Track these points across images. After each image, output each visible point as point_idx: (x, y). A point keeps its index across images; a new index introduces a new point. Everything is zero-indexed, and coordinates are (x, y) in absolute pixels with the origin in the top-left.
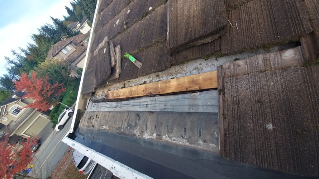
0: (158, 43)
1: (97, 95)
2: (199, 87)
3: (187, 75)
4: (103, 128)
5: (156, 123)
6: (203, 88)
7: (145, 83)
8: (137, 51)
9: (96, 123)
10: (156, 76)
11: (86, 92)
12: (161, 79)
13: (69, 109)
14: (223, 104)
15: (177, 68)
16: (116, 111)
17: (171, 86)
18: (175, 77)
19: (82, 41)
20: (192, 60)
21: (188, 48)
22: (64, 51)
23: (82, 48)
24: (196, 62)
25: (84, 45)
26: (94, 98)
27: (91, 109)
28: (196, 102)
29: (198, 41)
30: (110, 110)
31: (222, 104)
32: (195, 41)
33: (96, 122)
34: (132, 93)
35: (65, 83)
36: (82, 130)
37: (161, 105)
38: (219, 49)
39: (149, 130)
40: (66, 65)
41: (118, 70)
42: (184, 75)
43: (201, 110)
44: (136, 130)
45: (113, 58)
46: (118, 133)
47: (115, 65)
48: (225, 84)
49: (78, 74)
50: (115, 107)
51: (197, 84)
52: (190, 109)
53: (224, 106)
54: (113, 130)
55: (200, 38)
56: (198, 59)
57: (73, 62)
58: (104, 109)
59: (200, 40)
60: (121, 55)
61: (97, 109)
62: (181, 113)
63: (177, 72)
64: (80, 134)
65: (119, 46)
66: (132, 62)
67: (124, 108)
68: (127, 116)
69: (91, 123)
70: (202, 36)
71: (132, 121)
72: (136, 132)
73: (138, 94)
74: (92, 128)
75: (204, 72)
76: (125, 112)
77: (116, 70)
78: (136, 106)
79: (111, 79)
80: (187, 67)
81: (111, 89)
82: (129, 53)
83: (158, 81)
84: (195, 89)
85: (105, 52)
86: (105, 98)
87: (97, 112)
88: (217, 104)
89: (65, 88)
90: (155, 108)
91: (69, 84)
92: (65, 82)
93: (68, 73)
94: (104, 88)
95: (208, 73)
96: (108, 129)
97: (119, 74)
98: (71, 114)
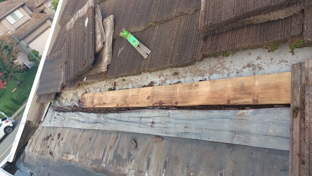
0: (183, 16)
1: (63, 98)
2: (254, 101)
3: (230, 76)
4: (68, 159)
5: (167, 158)
6: (260, 103)
7: (151, 84)
8: (143, 28)
9: (57, 148)
10: (174, 75)
11: (45, 93)
12: (182, 80)
13: (7, 120)
14: (300, 134)
15: (214, 62)
16: (95, 130)
17: (198, 94)
18: (207, 78)
19: (42, 4)
20: (245, 49)
21: (238, 28)
22: (10, 19)
23: (42, 15)
24: (250, 54)
25: (45, 11)
26: (57, 104)
27: (50, 122)
28: (246, 127)
29: (259, 16)
30: (85, 128)
31: (298, 135)
32: (254, 16)
33: (57, 146)
34: (128, 100)
35: (5, 74)
36: (30, 158)
37: (178, 126)
38: (299, 33)
39: (152, 170)
40: (10, 43)
41: (106, 58)
42: (226, 76)
43: (254, 142)
44: (129, 167)
45: (99, 37)
46: (95, 170)
47: (102, 49)
48: (307, 99)
49: (30, 60)
50: (95, 123)
51: (250, 94)
52: (233, 137)
53: (302, 139)
54: (87, 164)
55: (264, 10)
56: (256, 48)
57: (23, 39)
58: (74, 124)
59: (265, 14)
60: (114, 33)
61: (61, 123)
62: (215, 144)
63: (212, 69)
64: (26, 165)
65: (111, 17)
66: (132, 46)
67: (111, 125)
68: (114, 139)
69: (49, 147)
70: (268, 7)
71: (122, 150)
72: (127, 171)
73: (137, 104)
74: (49, 156)
75: (264, 74)
76: (111, 132)
77: (102, 57)
78: (133, 124)
79: (92, 73)
80: (231, 62)
81: (90, 91)
82: (127, 29)
83: (175, 84)
84: (244, 102)
85: (86, 25)
86: (77, 105)
87: (62, 129)
88: (288, 134)
89: (5, 83)
90: (167, 130)
91: (12, 77)
92: (6, 72)
93: (13, 56)
94: (77, 88)
95: (274, 75)
96: (77, 160)
97: (108, 65)
98: (9, 130)
